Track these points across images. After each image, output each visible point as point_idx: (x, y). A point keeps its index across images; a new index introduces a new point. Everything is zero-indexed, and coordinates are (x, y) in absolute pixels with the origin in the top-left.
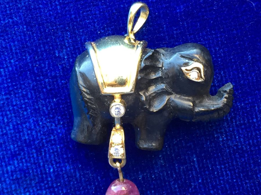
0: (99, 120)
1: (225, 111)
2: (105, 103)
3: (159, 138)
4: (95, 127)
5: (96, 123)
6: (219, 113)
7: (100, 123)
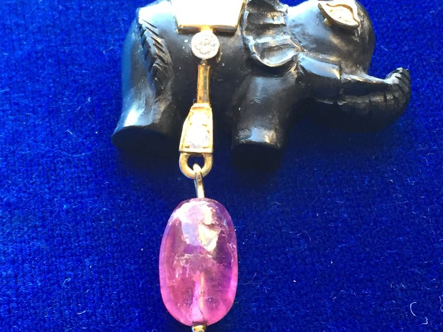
0: (169, 84)
1: (396, 96)
2: (184, 48)
3: (277, 127)
4: (161, 97)
5: (163, 88)
6: (385, 97)
7: (170, 93)
